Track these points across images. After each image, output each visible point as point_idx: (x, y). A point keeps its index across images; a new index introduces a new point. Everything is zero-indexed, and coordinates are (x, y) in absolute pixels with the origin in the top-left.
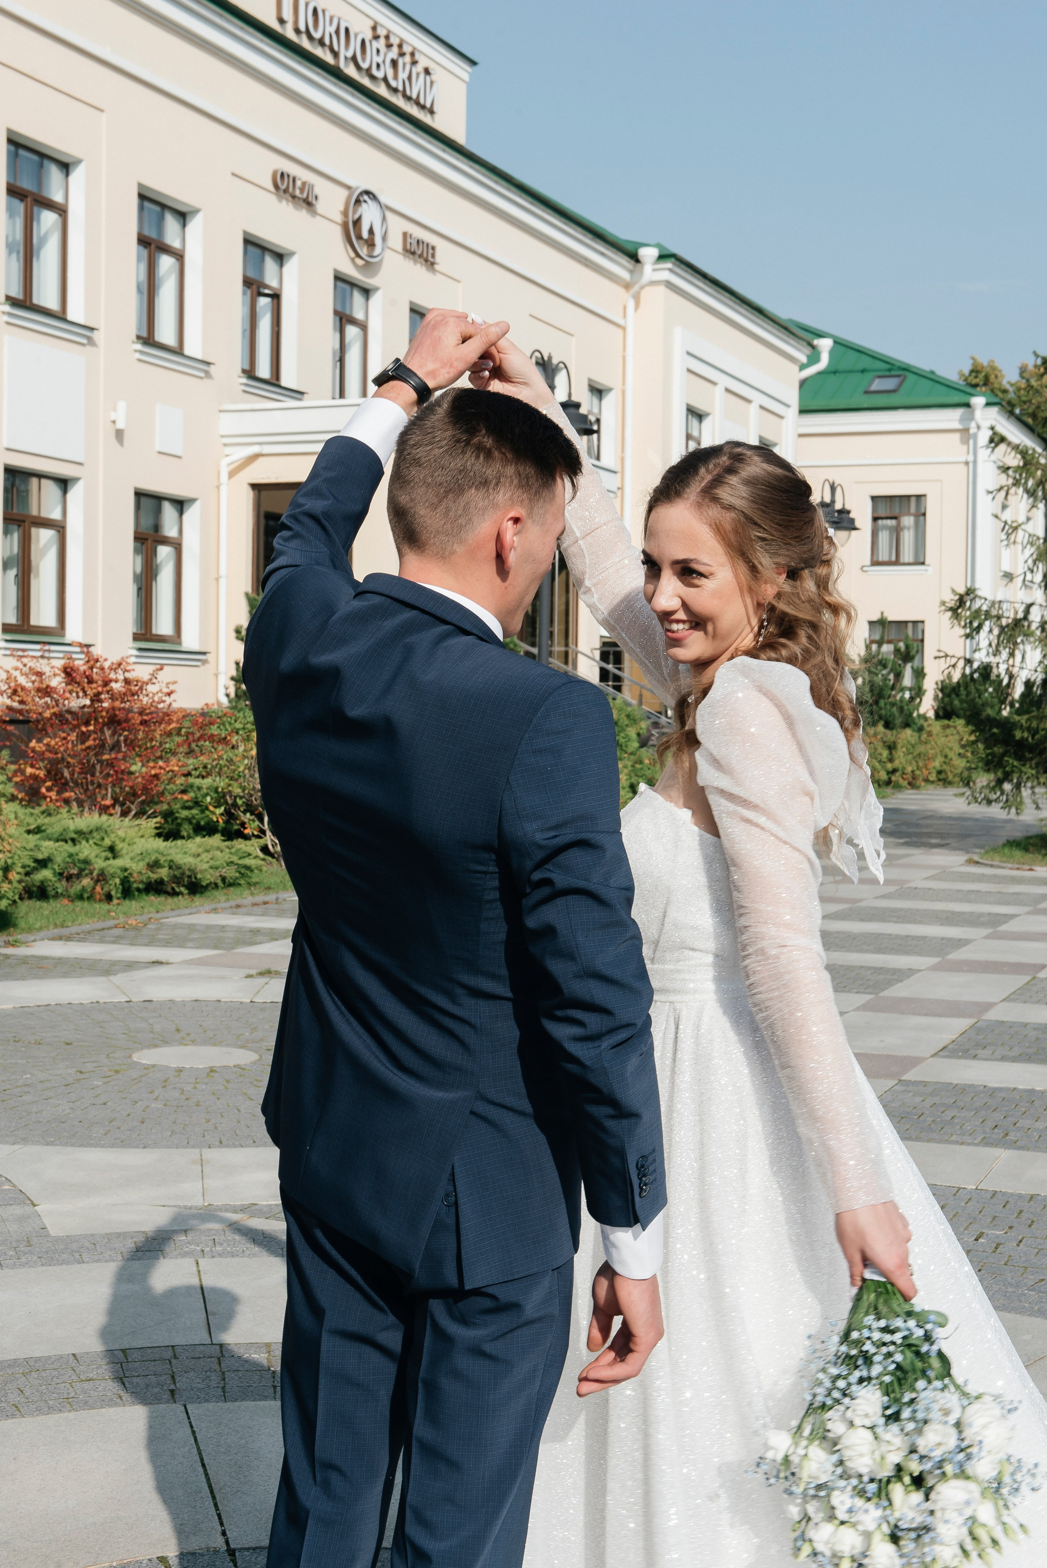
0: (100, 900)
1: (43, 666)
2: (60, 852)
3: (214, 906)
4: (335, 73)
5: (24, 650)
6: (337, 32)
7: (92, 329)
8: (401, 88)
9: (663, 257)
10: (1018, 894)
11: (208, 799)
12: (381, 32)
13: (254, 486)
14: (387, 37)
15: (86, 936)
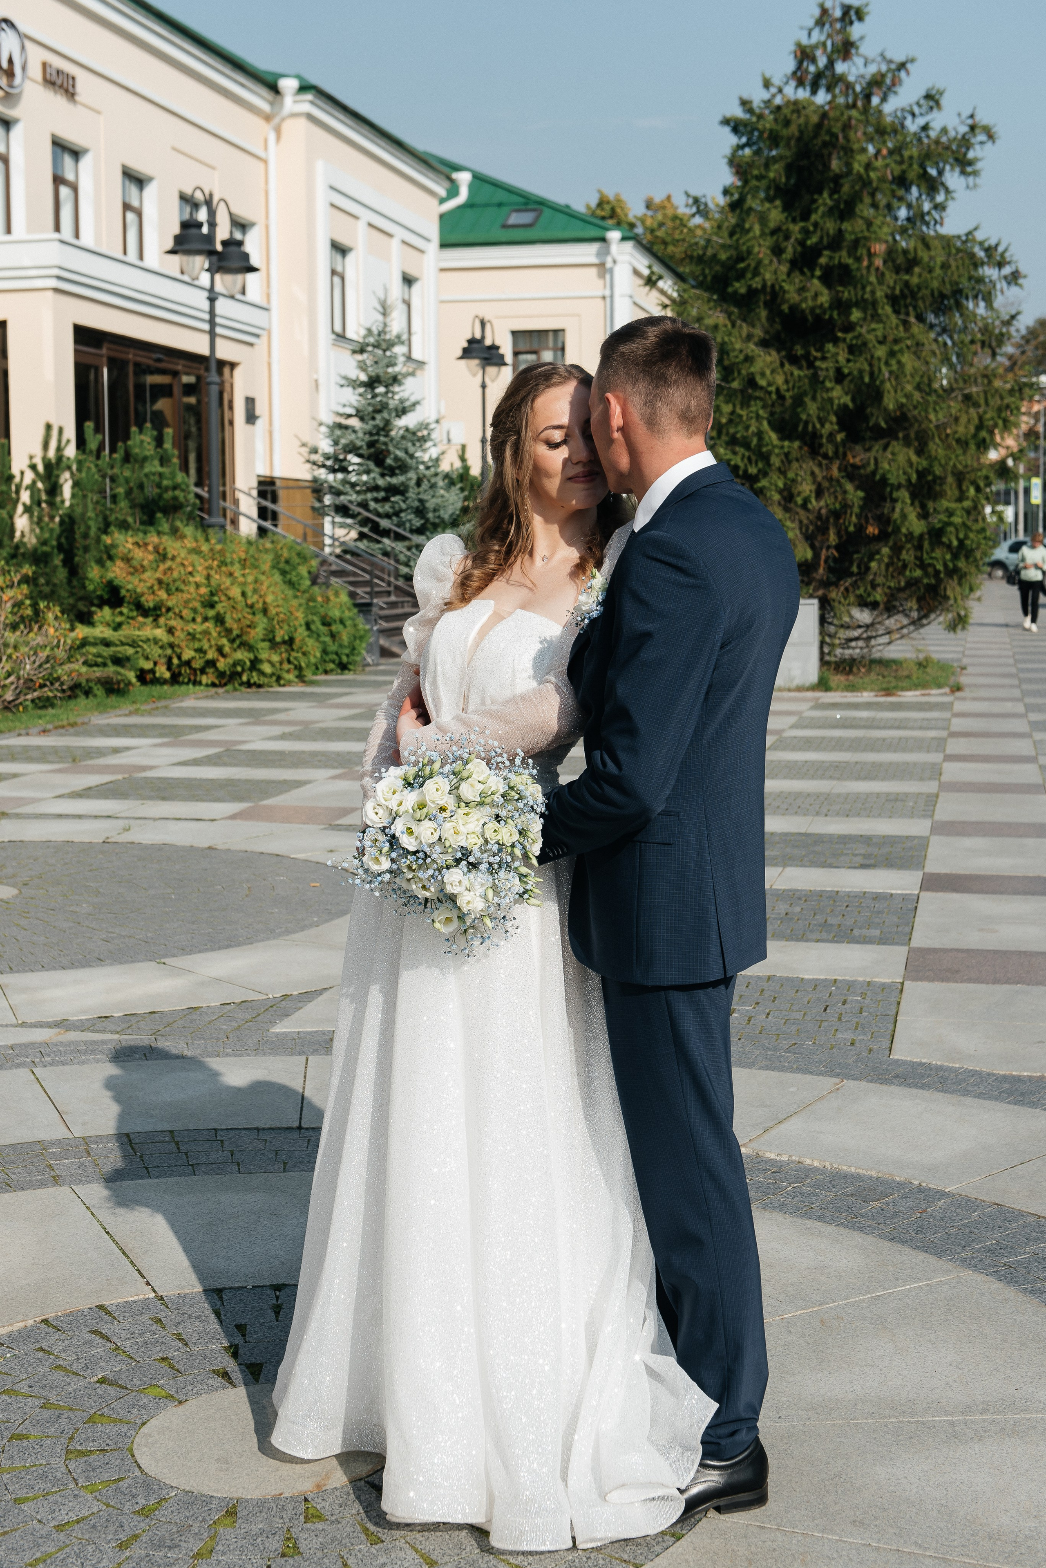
9: (304, 88)
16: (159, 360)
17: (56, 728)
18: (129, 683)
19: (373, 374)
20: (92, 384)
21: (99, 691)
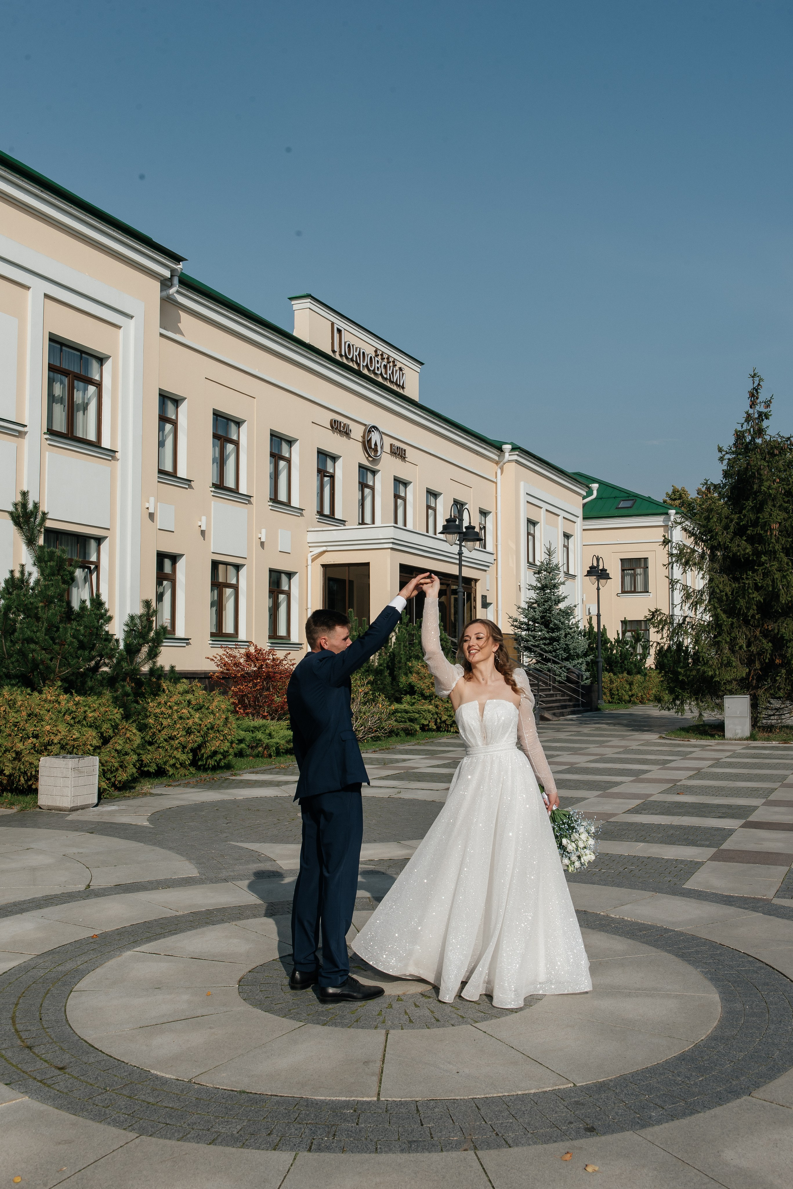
0: (266, 757)
1: (235, 653)
2: (248, 736)
4: (358, 373)
6: (359, 354)
7: (250, 497)
8: (388, 378)
9: (514, 449)
10: (679, 751)
12: (379, 353)
13: (323, 566)
14: (382, 355)
15: (264, 772)
17: (380, 750)
18: (416, 730)
19: (544, 583)
21: (402, 734)
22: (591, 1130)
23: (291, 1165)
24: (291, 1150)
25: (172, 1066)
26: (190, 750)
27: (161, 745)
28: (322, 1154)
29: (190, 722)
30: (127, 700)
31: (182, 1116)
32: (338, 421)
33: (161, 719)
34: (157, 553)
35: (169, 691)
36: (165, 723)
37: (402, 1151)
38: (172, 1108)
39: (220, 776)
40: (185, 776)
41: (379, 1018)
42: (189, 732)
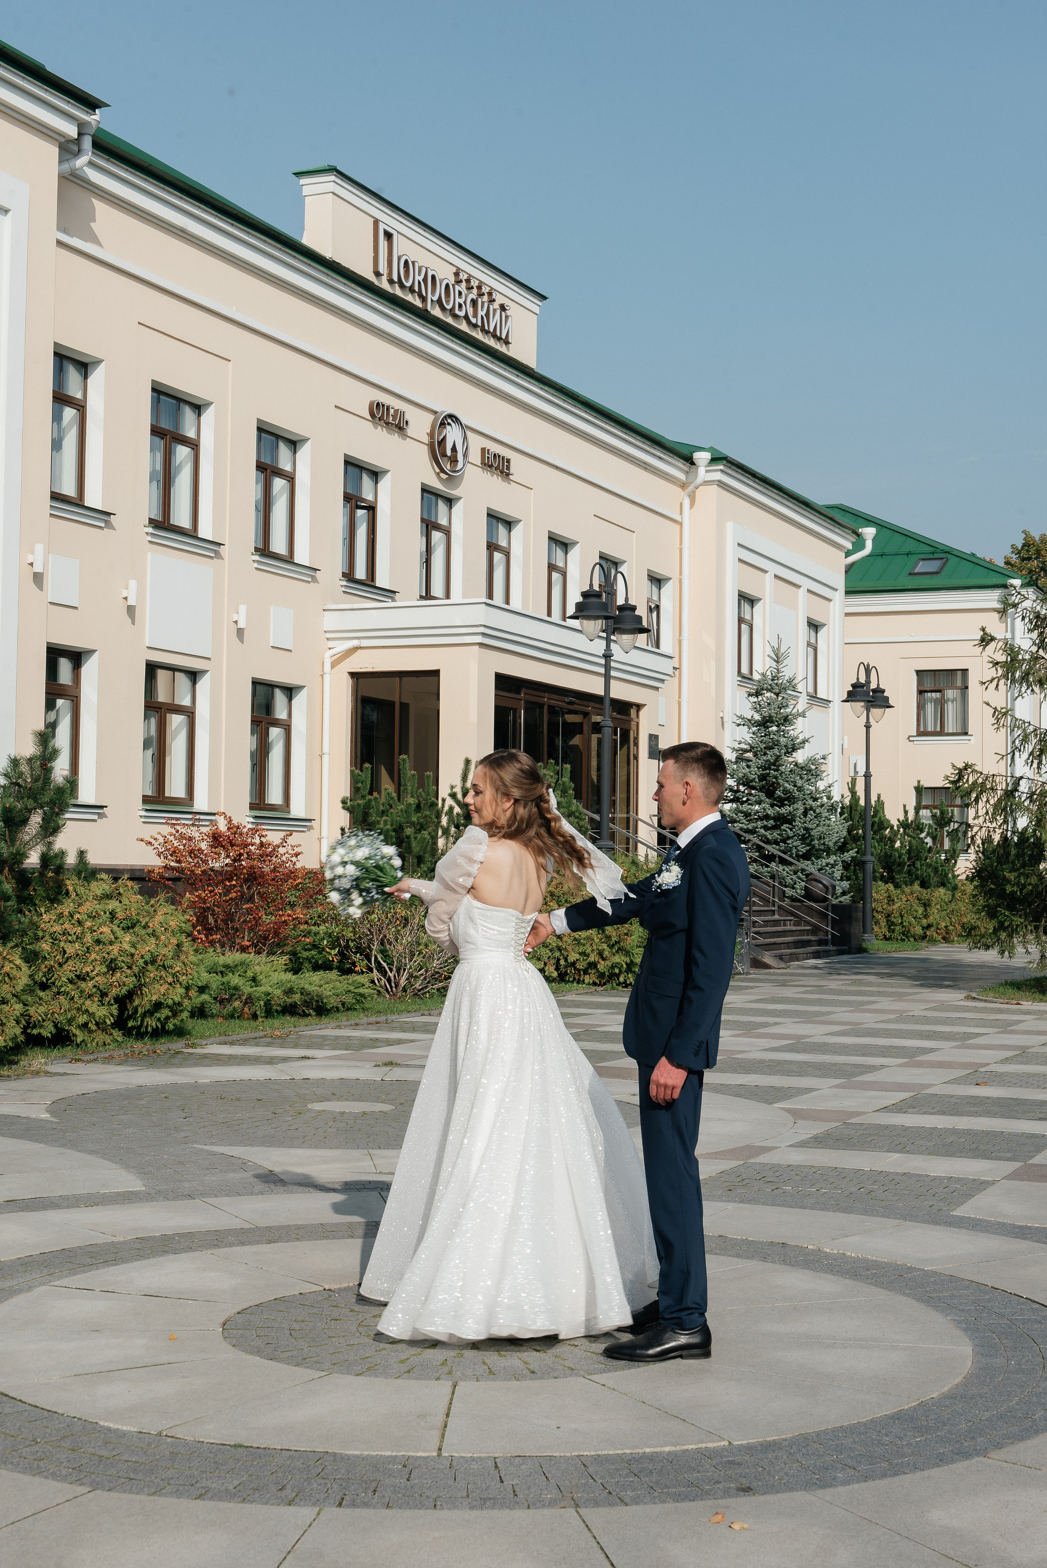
0: (248, 1019)
1: (194, 832)
2: (215, 981)
3: (338, 1024)
4: (423, 316)
5: (177, 819)
7: (219, 545)
8: (480, 324)
9: (714, 460)
11: (325, 942)
12: (464, 277)
13: (353, 675)
14: (468, 281)
15: (244, 1042)
16: (571, 703)
19: (767, 714)
20: (511, 724)
22: (747, 1490)
23: (314, 1520)
24: (314, 1505)
25: (130, 1417)
26: (114, 999)
27: (63, 989)
28: (357, 1510)
29: (115, 950)
30: (6, 907)
31: (152, 1470)
32: (383, 405)
33: (62, 944)
34: (48, 648)
35: (77, 895)
36: (70, 950)
37: (472, 1508)
38: (136, 1462)
39: (166, 1047)
40: (105, 1044)
41: (442, 1369)
42: (112, 967)
